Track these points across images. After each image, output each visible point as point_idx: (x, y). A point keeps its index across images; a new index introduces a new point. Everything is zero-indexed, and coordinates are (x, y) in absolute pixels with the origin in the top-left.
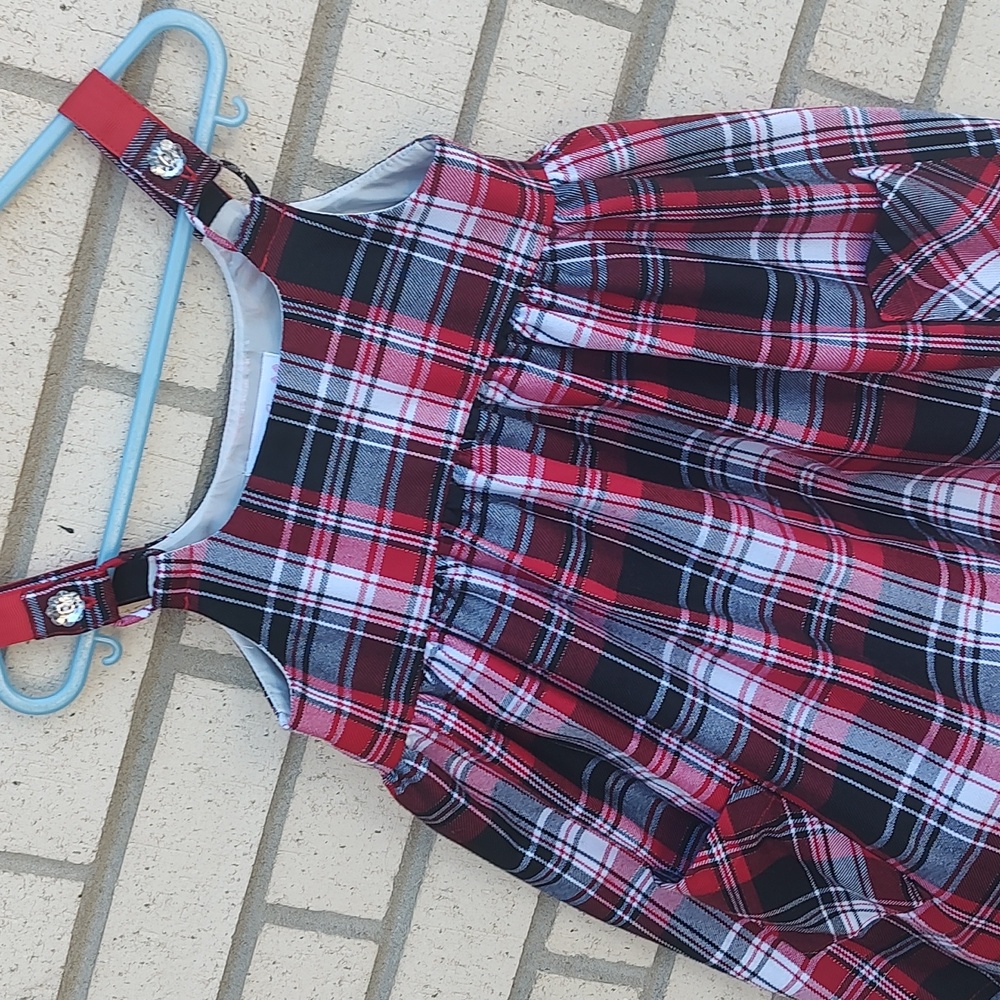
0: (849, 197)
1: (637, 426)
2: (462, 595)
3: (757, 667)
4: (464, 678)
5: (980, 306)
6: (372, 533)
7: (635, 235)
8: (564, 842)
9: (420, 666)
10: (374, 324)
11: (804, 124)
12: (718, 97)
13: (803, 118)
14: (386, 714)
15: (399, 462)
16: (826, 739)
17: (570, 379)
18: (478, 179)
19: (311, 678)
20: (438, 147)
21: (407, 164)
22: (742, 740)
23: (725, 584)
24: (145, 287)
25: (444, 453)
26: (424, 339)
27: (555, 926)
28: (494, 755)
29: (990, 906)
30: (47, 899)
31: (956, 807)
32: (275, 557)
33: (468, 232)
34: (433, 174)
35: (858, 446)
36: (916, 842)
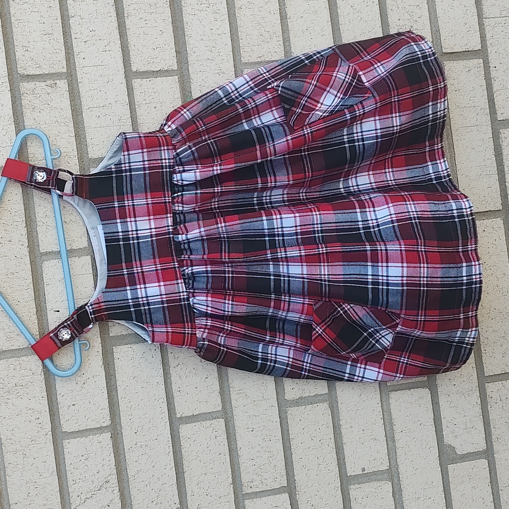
0: (267, 95)
1: (234, 201)
2: (194, 277)
4: (207, 306)
5: (327, 111)
6: (155, 269)
7: (204, 138)
8: (271, 354)
9: (191, 308)
10: (128, 201)
11: (246, 80)
12: (216, 84)
13: (244, 78)
14: (185, 328)
15: (155, 242)
16: (337, 275)
17: (199, 192)
18: (141, 140)
19: (154, 326)
20: (123, 135)
21: (118, 146)
22: (306, 285)
23: (281, 238)
24: (51, 221)
25: (169, 233)
26: (146, 199)
27: (286, 390)
28: (229, 329)
29: (422, 310)
30: (100, 442)
31: (390, 278)
32: (126, 290)
33: (146, 159)
34: (126, 145)
35: (309, 175)
36: (383, 297)
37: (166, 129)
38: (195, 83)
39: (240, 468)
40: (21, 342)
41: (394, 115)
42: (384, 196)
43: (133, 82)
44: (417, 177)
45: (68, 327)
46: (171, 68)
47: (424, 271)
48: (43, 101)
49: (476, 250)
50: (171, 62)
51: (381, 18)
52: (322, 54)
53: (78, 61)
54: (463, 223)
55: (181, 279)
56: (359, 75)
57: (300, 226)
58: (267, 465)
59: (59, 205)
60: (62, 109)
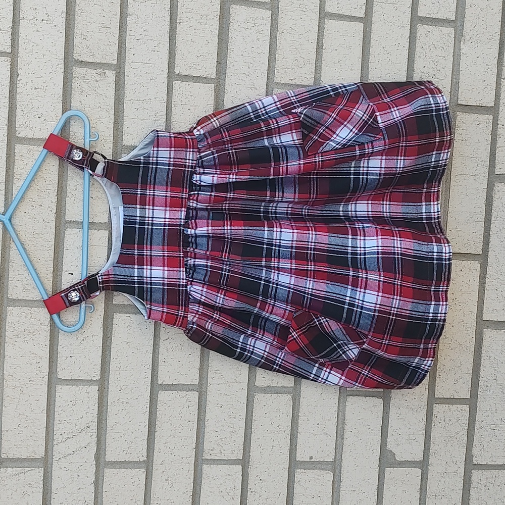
0: (290, 119)
1: (243, 206)
2: (195, 268)
3: (290, 271)
4: (202, 295)
5: (340, 144)
6: (162, 254)
7: (227, 146)
8: (250, 345)
9: (187, 294)
10: (150, 190)
11: (274, 100)
12: (247, 98)
13: (273, 98)
14: (179, 311)
15: (166, 231)
16: (320, 290)
17: (214, 194)
18: (170, 140)
19: (153, 304)
20: (156, 133)
21: (150, 140)
22: (290, 295)
23: (278, 248)
24: (79, 195)
25: (180, 225)
26: (166, 192)
28: (217, 318)
29: (388, 335)
30: (88, 393)
31: (365, 303)
32: (134, 268)
33: (172, 156)
34: (156, 141)
35: (313, 196)
36: (355, 317)
37: (195, 132)
38: (229, 94)
39: (204, 436)
40: (36, 295)
41: (399, 158)
42: (376, 227)
43: (174, 83)
44: (410, 213)
45: (78, 290)
46: (209, 76)
47: (396, 302)
48: (91, 86)
49: (446, 291)
50: (210, 70)
51: (408, 62)
52: (347, 88)
53: (129, 56)
54: (440, 266)
55: (183, 268)
56: (376, 116)
57: (296, 241)
58: (228, 439)
59: (89, 181)
60: (106, 97)
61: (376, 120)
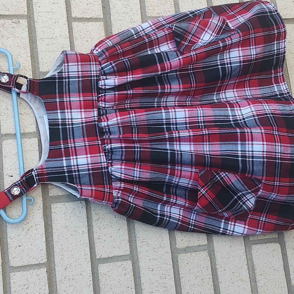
0: (165, 31)
4: (121, 173)
6: (84, 145)
7: (120, 59)
9: (109, 175)
10: (66, 98)
11: (150, 24)
13: (149, 23)
14: (105, 188)
15: (84, 127)
16: (215, 151)
17: (117, 93)
18: (77, 56)
19: (82, 185)
20: (65, 52)
21: (61, 62)
23: (175, 126)
24: (10, 113)
25: (95, 121)
26: (79, 97)
27: (177, 241)
28: (137, 190)
30: (38, 275)
31: (254, 153)
32: (63, 160)
33: (80, 70)
34: (66, 58)
35: (194, 85)
36: (249, 166)
37: (95, 52)
38: (115, 27)
41: (252, 47)
43: (73, 24)
44: (267, 93)
46: (98, 17)
47: (278, 148)
48: (9, 32)
53: (36, 8)
57: (189, 117)
59: (17, 102)
60: (22, 38)
61: (227, 25)
